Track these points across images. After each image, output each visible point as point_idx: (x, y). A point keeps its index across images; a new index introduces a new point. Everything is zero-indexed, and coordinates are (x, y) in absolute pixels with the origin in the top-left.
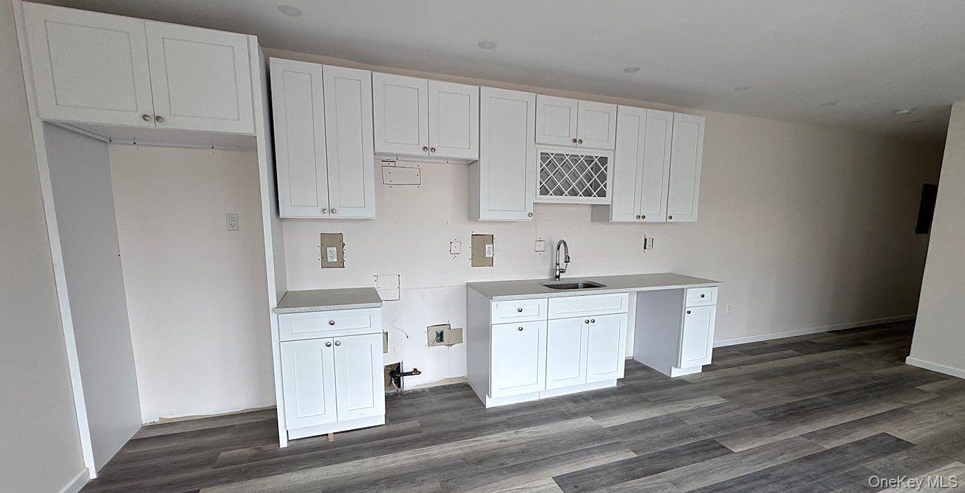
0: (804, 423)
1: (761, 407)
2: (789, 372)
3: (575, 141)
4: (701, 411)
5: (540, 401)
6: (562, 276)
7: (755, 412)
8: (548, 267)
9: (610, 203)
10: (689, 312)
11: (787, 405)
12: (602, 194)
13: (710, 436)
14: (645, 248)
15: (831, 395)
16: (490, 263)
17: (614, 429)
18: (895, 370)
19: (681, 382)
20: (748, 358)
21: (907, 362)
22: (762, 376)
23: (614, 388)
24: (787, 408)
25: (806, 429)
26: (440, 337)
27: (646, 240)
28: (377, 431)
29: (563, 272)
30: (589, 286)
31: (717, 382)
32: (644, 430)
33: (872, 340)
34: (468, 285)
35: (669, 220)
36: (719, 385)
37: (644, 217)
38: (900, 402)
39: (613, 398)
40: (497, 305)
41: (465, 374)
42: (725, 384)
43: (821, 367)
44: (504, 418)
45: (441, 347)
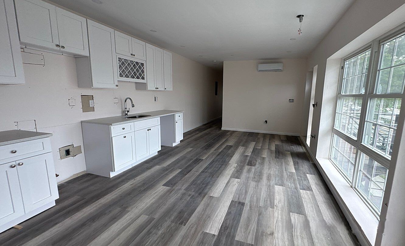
0: (212, 147)
1: (201, 147)
2: (201, 137)
3: (132, 55)
4: (188, 153)
5: (132, 168)
6: (128, 114)
7: (201, 149)
8: (120, 110)
9: (146, 82)
10: (177, 122)
11: (206, 145)
12: (143, 78)
13: (196, 158)
14: (155, 101)
15: (213, 140)
16: (93, 109)
17: (169, 166)
18: (221, 131)
19: (176, 147)
20: (190, 136)
21: (222, 129)
22: (196, 140)
23: (157, 155)
24: (207, 146)
25: (214, 149)
26: (68, 153)
27: (155, 97)
28: (52, 210)
29: (129, 112)
30: (141, 116)
31: (187, 144)
32: (178, 163)
33: (212, 125)
34: (82, 122)
35: (165, 90)
36: (187, 145)
37: (158, 88)
38: (225, 138)
39: (160, 158)
40: (114, 128)
41: (85, 169)
42: (189, 144)
43: (207, 134)
44: (123, 178)
45: (70, 158)
